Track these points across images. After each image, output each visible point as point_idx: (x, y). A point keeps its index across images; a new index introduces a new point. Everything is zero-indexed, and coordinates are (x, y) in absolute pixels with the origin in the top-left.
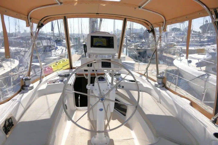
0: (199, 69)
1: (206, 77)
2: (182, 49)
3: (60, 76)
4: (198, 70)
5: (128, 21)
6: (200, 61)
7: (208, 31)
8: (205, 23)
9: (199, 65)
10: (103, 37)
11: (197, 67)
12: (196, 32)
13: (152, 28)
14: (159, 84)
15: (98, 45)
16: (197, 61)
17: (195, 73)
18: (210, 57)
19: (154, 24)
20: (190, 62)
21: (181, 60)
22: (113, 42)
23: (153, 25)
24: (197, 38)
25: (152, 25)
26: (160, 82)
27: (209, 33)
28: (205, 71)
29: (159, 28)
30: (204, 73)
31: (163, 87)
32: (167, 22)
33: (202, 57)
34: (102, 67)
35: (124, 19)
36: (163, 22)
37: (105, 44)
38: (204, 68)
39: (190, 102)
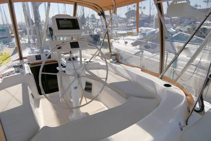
0: (134, 47)
1: (141, 53)
2: (116, 33)
3: (15, 67)
4: (134, 49)
5: (79, 5)
6: (134, 41)
7: (131, 16)
8: (129, 10)
9: (134, 44)
10: (68, 19)
11: (133, 46)
12: (122, 18)
13: (102, 12)
14: (114, 60)
15: (64, 27)
16: (133, 42)
17: (132, 51)
18: (142, 36)
19: (104, 7)
20: (126, 43)
21: (119, 42)
22: (78, 23)
23: (103, 9)
24: (124, 23)
25: (101, 8)
26: (115, 59)
27: (132, 19)
28: (139, 49)
29: (109, 11)
30: (139, 51)
31: (117, 62)
32: (117, 5)
33: (135, 38)
34: (71, 48)
35: (74, 3)
36: (113, 6)
37: (71, 26)
38: (138, 47)
39: (140, 69)
